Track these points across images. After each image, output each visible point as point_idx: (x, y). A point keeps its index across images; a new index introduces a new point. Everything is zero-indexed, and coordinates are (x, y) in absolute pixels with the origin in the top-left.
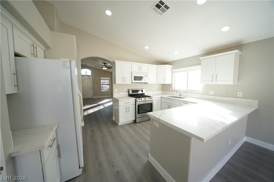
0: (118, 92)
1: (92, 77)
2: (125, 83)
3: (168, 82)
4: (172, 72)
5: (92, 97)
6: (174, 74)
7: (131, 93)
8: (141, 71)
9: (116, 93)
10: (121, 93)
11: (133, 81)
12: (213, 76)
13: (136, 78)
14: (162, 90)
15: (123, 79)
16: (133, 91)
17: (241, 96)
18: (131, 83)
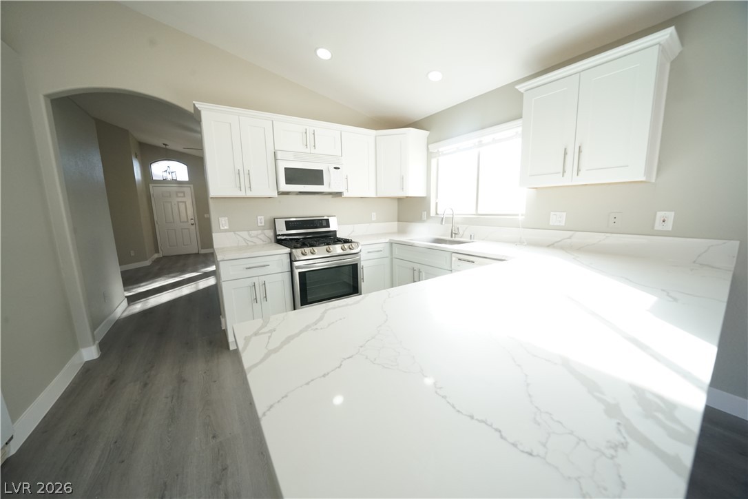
0: (232, 229)
1: (192, 186)
2: (249, 194)
3: (414, 190)
4: (430, 155)
5: (197, 252)
6: (434, 161)
7: (282, 229)
8: (313, 151)
9: (226, 231)
10: (244, 234)
11: (285, 187)
12: (565, 154)
13: (294, 176)
14: (399, 220)
15: (241, 176)
16: (289, 225)
17: (669, 226)
18: (275, 194)
